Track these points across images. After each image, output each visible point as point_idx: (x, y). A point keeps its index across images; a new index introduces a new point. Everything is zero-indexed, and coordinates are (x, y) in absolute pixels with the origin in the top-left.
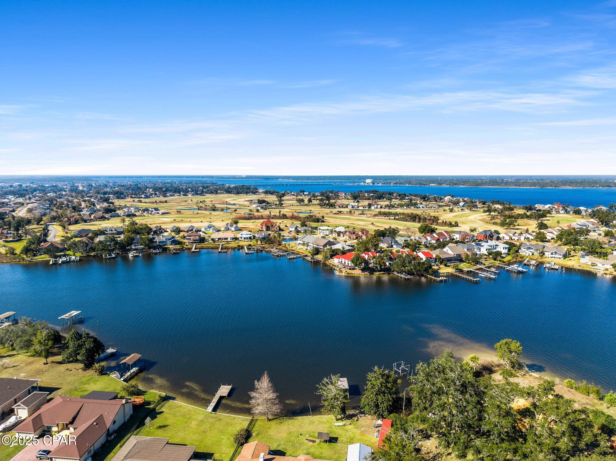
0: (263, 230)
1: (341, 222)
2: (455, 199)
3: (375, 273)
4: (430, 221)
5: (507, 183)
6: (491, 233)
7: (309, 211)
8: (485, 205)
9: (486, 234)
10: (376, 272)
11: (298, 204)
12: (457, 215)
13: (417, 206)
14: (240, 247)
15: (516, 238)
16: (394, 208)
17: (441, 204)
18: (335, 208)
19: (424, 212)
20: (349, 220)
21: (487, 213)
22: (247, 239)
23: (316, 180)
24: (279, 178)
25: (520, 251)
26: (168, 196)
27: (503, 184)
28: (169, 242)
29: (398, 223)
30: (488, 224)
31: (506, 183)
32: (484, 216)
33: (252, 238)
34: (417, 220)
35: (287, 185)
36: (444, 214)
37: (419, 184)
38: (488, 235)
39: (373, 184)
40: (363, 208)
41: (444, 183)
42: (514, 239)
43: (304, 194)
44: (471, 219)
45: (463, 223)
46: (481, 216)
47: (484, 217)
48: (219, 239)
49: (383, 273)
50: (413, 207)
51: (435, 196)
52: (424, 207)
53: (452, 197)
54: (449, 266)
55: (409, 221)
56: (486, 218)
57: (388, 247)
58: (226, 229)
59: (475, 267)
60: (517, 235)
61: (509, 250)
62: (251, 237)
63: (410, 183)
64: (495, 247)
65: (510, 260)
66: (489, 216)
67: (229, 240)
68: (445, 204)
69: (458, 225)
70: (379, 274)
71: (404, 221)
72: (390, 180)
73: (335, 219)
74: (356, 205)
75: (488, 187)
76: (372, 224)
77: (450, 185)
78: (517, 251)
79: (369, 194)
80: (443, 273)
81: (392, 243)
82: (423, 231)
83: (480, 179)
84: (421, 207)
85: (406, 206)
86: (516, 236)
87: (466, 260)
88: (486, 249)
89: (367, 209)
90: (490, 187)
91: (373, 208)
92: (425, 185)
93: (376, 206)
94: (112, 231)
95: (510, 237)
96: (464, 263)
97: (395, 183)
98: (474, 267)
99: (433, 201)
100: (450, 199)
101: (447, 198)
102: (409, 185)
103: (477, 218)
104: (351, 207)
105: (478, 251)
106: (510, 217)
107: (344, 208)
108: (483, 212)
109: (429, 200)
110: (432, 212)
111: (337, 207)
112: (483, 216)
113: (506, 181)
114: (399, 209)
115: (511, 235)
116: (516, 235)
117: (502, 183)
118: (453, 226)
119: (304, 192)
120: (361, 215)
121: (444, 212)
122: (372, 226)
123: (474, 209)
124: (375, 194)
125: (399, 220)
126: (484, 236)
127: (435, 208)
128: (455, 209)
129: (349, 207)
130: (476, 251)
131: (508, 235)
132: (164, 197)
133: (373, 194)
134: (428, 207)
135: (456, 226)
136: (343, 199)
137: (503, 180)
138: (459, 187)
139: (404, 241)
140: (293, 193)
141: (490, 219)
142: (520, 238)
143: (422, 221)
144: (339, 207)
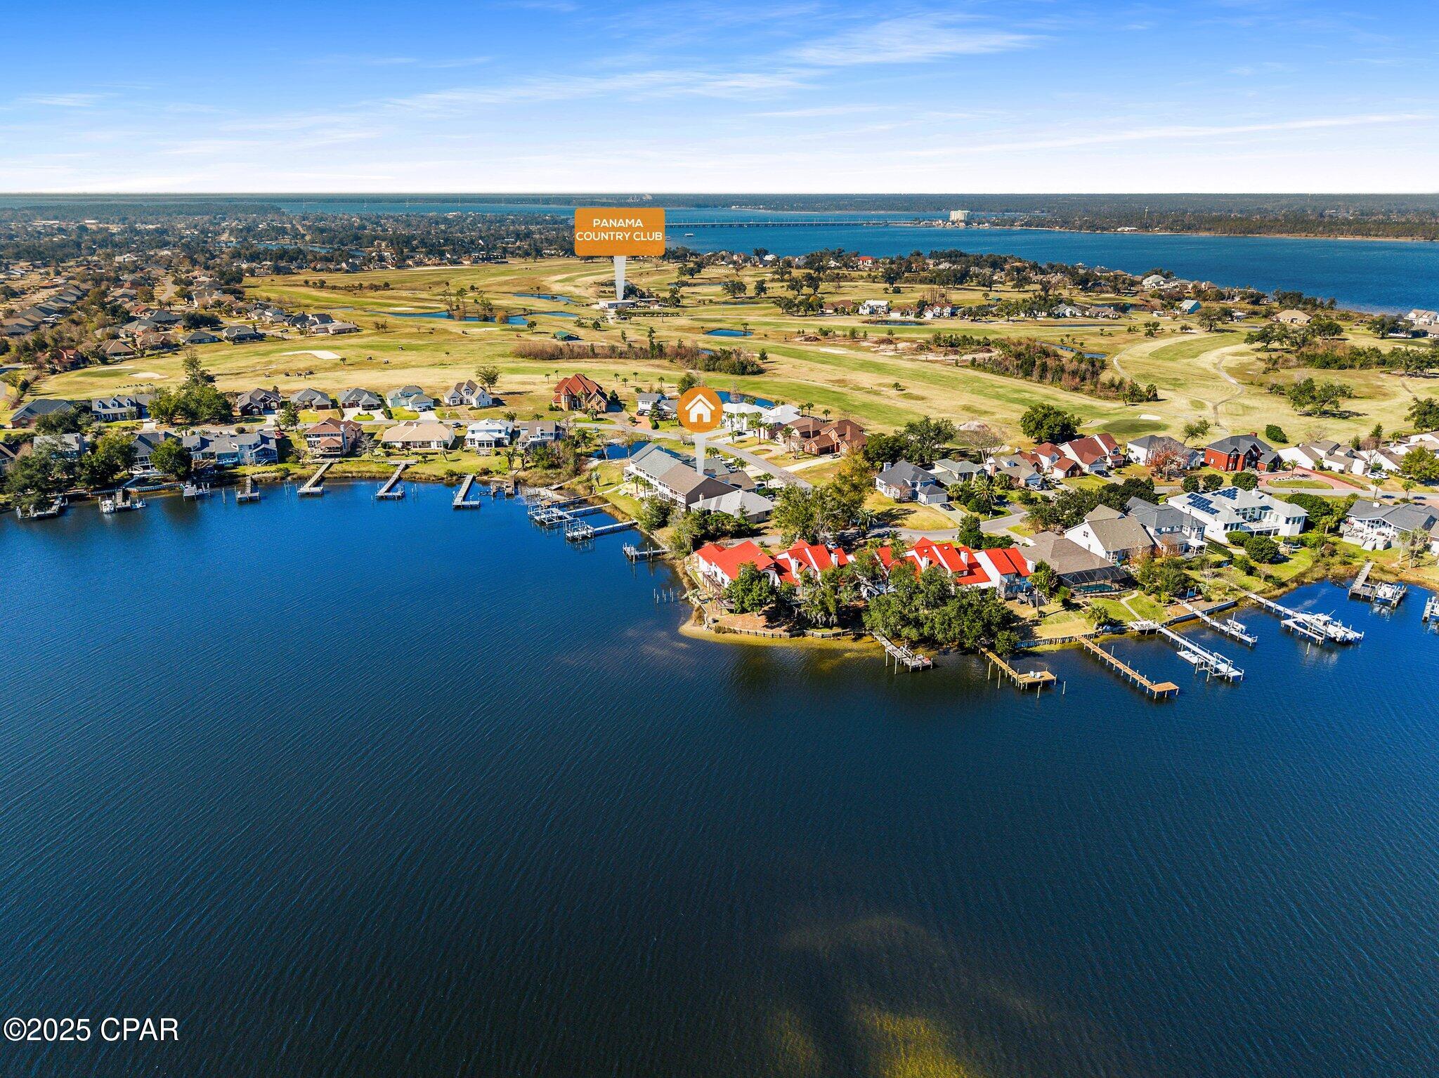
0: (559, 405)
1: (813, 376)
2: (1172, 284)
3: (810, 632)
4: (1074, 377)
5: (1334, 226)
6: (1254, 447)
7: (742, 328)
8: (1257, 308)
9: (1235, 450)
10: (815, 626)
11: (729, 297)
12: (1164, 350)
13: (1056, 312)
14: (455, 478)
15: (1337, 467)
16: (990, 317)
17: (1129, 300)
18: (823, 314)
19: (1068, 336)
20: (839, 365)
21: (1258, 345)
22: (489, 445)
23: (826, 209)
24: (733, 204)
25: (1343, 528)
26: (409, 266)
27: (1321, 229)
28: (249, 455)
29: (978, 380)
30: (1254, 389)
31: (1330, 223)
32: (1247, 354)
33: (506, 442)
34: (1036, 373)
35: (741, 226)
36: (1129, 341)
37: (1088, 228)
38: (1242, 454)
39: (967, 223)
40: (902, 314)
41: (1159, 223)
42: (1330, 468)
43: (761, 261)
44: (1203, 365)
45: (1176, 384)
46: (1236, 354)
47: (1245, 359)
48: (406, 445)
49: (838, 634)
50: (1044, 314)
51: (1119, 272)
52: (1075, 315)
53: (1167, 276)
54: (1077, 607)
55: (1011, 375)
56: (1250, 364)
57: (899, 501)
58: (454, 402)
59: (1173, 613)
60: (1342, 454)
61: (1308, 526)
62: (503, 439)
63: (1065, 223)
64: (1257, 512)
65: (1303, 575)
66: (1260, 355)
67: (434, 446)
68: (1141, 302)
69: (1155, 395)
70: (823, 637)
71: (998, 373)
72: (1016, 211)
73: (797, 362)
74: (882, 307)
75: (1278, 236)
76: (896, 385)
77: (1172, 229)
78: (1334, 530)
79: (939, 264)
80: (1051, 642)
81: (914, 485)
82: (1036, 428)
83: (1259, 211)
84: (1068, 314)
85: (1026, 312)
86: (1338, 460)
87: (1143, 580)
88: (1226, 527)
89: (911, 318)
90: (1284, 236)
91: (929, 315)
92: (1103, 229)
93: (937, 310)
94: (121, 405)
95: (1317, 462)
96: (1136, 593)
97: (1026, 224)
98: (1171, 609)
99: (1107, 292)
100: (1158, 284)
101: (1149, 282)
102: (1061, 230)
103: (1224, 363)
104: (867, 311)
105: (1194, 534)
106: (1328, 364)
107: (848, 314)
108: (1246, 341)
109: (1098, 289)
110: (1094, 334)
111: (828, 311)
112: (1242, 354)
113: (1331, 216)
114: (1001, 321)
115: (1322, 453)
116: (1337, 452)
117: (1318, 226)
118: (1141, 401)
119: (766, 253)
120: (882, 347)
121: (1130, 337)
122: (894, 392)
123: (1220, 325)
124: (954, 263)
125: (985, 370)
126: (1230, 455)
127: (1107, 316)
128: (1166, 322)
129: (861, 311)
130: (1187, 534)
131: (1310, 454)
132: (399, 268)
133: (950, 262)
134: (1087, 313)
135: (1148, 400)
136: (862, 277)
137: (1322, 215)
138: (1193, 235)
139: (960, 475)
140: (735, 258)
141: (1262, 365)
142: (1349, 467)
143: (1049, 376)
144: (836, 310)
